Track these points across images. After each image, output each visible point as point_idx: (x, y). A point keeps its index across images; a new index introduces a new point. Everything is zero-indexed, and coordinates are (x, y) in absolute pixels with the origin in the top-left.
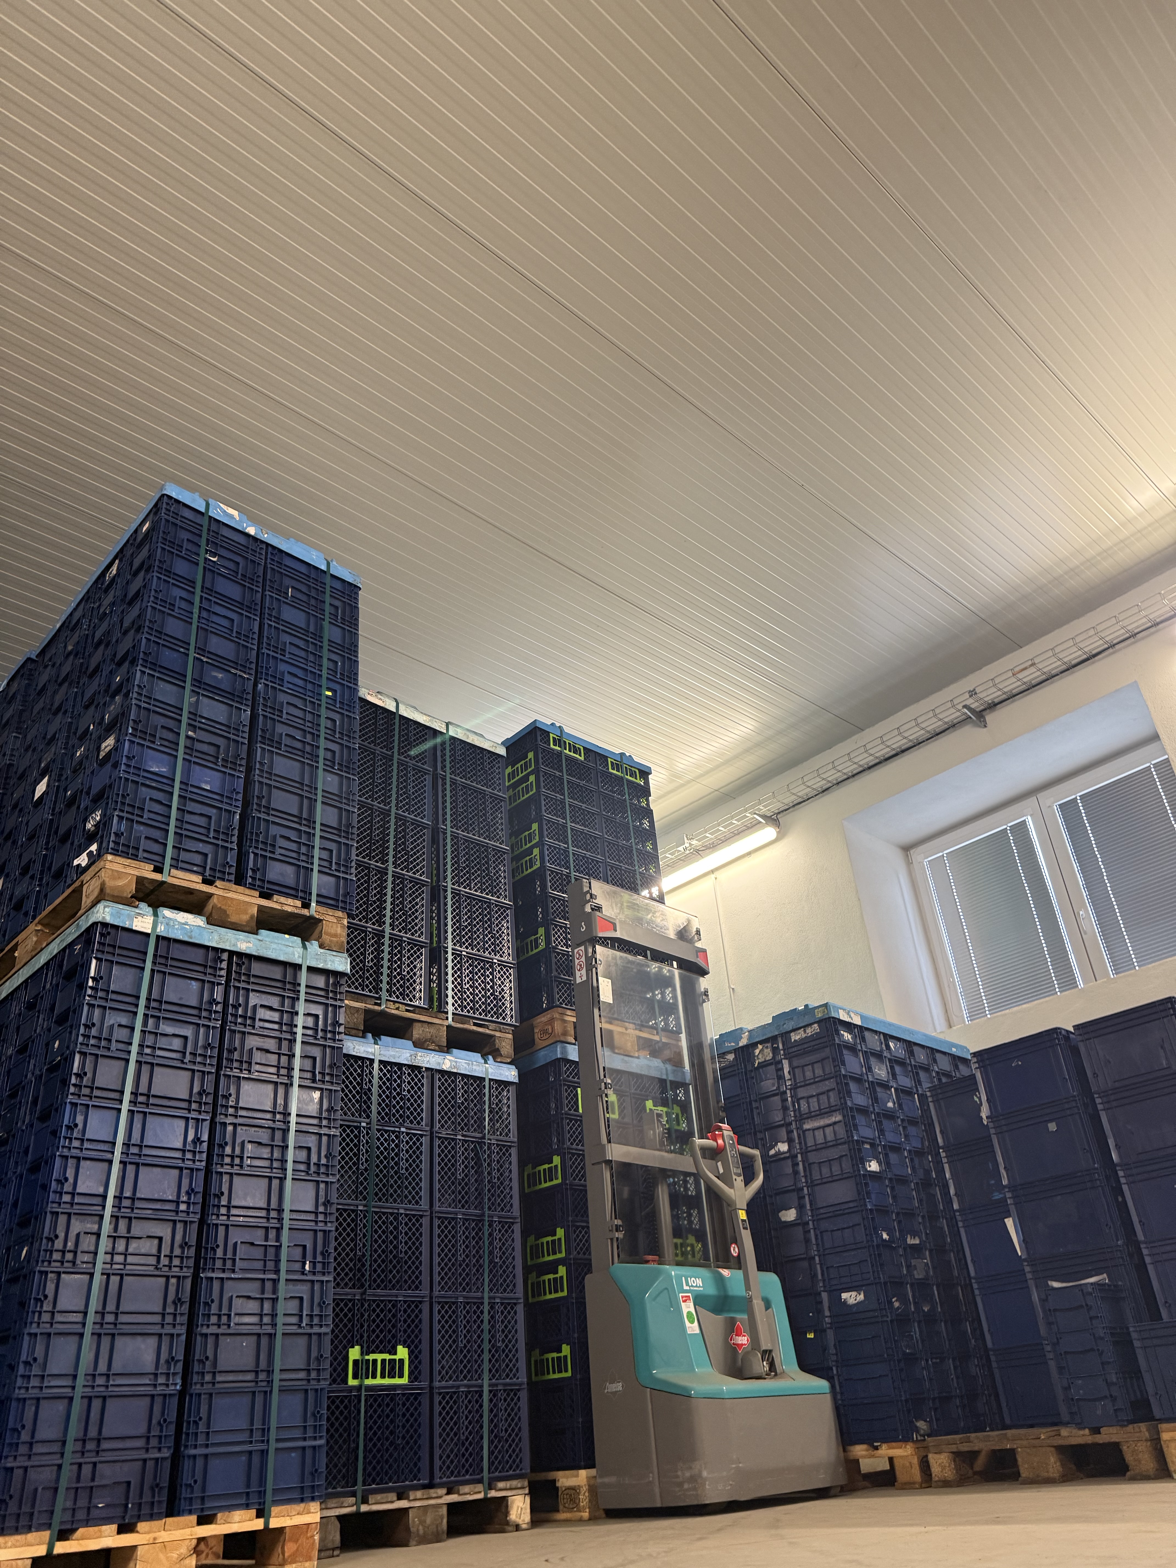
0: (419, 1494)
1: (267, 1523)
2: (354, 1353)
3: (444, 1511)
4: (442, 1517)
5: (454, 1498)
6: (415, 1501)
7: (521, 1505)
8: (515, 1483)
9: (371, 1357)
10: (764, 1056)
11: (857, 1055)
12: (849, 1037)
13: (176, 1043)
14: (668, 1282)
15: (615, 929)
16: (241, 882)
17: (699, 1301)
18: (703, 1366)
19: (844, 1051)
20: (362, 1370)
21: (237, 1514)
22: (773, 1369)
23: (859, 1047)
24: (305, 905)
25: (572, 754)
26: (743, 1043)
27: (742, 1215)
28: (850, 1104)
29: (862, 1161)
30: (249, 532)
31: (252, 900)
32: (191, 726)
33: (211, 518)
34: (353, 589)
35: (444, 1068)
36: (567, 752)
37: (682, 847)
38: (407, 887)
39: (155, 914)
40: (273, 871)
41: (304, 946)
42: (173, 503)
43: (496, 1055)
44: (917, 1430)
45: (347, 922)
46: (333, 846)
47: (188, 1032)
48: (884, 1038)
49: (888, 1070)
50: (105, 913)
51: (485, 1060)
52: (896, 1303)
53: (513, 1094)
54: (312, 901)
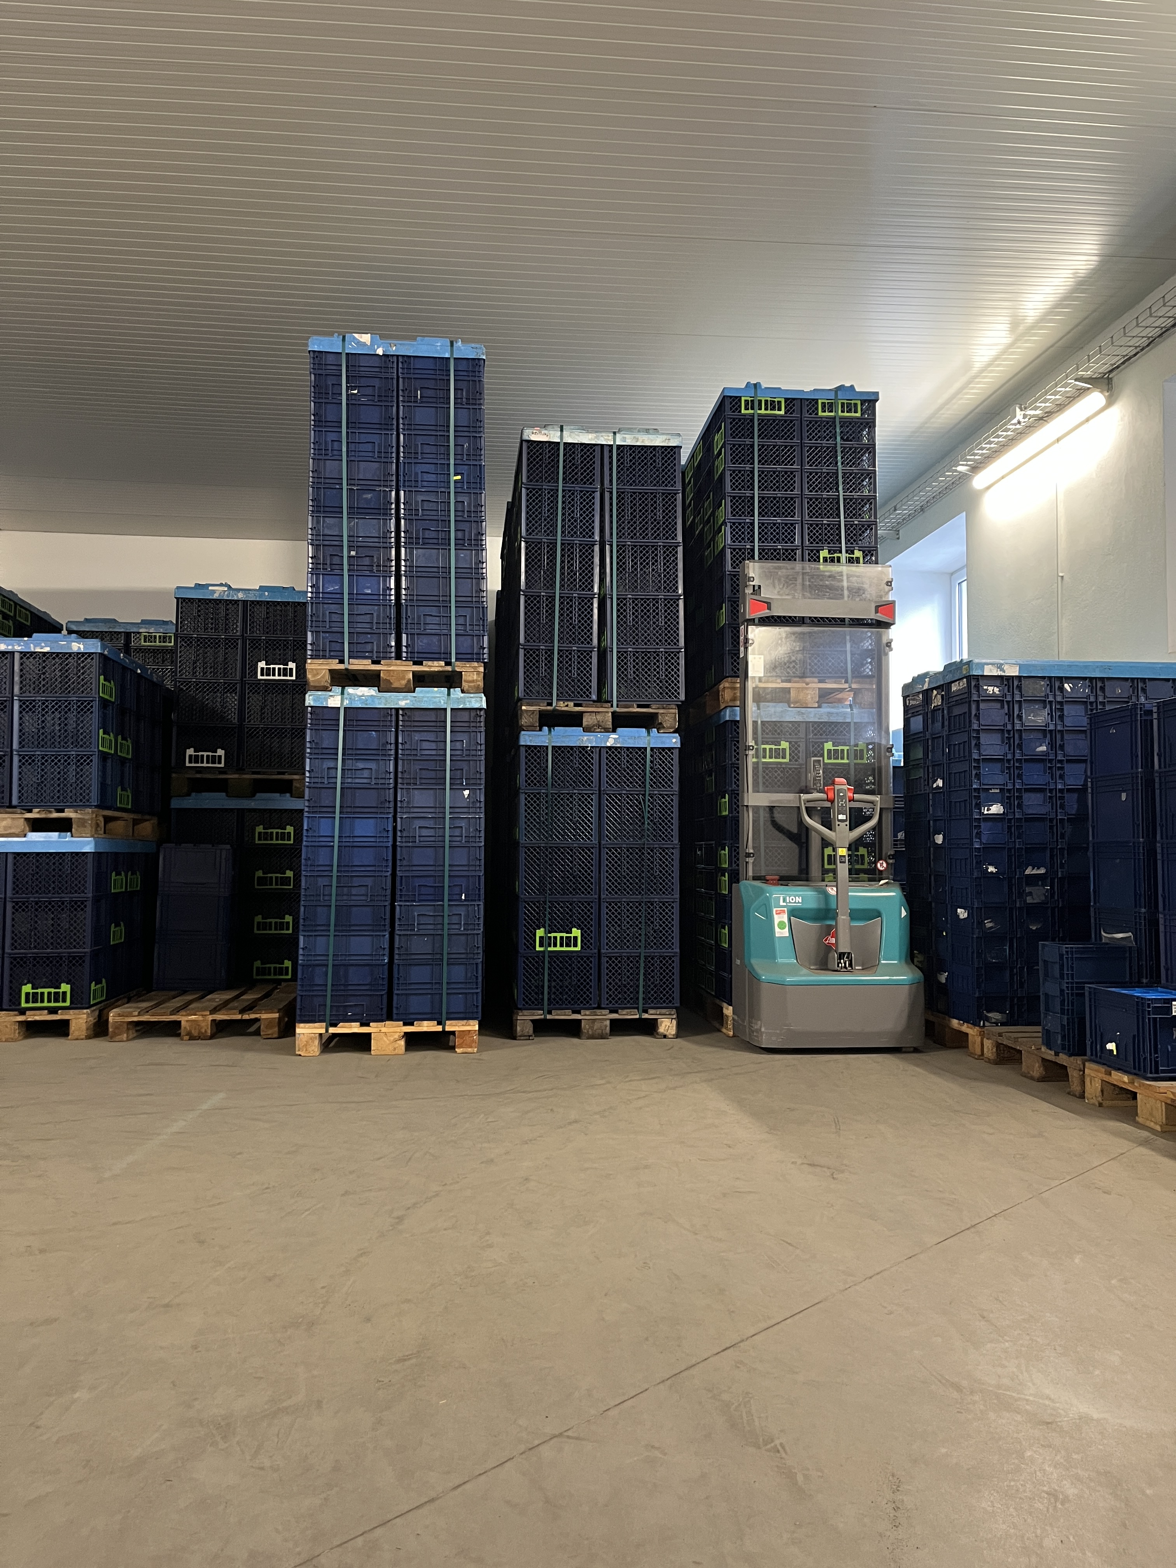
0: (588, 1012)
1: (444, 1028)
2: (540, 933)
3: (608, 1023)
4: (606, 1026)
5: (615, 1016)
6: (584, 1016)
7: (668, 1024)
8: (664, 1011)
9: (553, 935)
10: (937, 701)
11: (1002, 707)
12: (996, 690)
13: (366, 774)
14: (768, 899)
15: (769, 608)
16: (398, 657)
17: (794, 913)
18: (785, 958)
19: (982, 706)
20: (546, 942)
21: (425, 1023)
22: (851, 965)
23: (1009, 698)
24: (448, 664)
25: (769, 412)
26: (926, 687)
27: (842, 852)
28: (975, 756)
29: (979, 806)
30: (380, 352)
31: (406, 669)
32: (350, 548)
33: (347, 354)
34: (476, 363)
35: (609, 744)
36: (763, 411)
37: (1015, 421)
38: (576, 604)
39: (342, 693)
40: (421, 644)
41: (449, 694)
42: (317, 355)
43: (660, 727)
44: (987, 1019)
45: (482, 669)
46: (467, 612)
47: (373, 765)
48: (1055, 682)
49: (1050, 714)
50: (310, 700)
51: (649, 733)
52: (988, 924)
53: (676, 756)
54: (453, 660)
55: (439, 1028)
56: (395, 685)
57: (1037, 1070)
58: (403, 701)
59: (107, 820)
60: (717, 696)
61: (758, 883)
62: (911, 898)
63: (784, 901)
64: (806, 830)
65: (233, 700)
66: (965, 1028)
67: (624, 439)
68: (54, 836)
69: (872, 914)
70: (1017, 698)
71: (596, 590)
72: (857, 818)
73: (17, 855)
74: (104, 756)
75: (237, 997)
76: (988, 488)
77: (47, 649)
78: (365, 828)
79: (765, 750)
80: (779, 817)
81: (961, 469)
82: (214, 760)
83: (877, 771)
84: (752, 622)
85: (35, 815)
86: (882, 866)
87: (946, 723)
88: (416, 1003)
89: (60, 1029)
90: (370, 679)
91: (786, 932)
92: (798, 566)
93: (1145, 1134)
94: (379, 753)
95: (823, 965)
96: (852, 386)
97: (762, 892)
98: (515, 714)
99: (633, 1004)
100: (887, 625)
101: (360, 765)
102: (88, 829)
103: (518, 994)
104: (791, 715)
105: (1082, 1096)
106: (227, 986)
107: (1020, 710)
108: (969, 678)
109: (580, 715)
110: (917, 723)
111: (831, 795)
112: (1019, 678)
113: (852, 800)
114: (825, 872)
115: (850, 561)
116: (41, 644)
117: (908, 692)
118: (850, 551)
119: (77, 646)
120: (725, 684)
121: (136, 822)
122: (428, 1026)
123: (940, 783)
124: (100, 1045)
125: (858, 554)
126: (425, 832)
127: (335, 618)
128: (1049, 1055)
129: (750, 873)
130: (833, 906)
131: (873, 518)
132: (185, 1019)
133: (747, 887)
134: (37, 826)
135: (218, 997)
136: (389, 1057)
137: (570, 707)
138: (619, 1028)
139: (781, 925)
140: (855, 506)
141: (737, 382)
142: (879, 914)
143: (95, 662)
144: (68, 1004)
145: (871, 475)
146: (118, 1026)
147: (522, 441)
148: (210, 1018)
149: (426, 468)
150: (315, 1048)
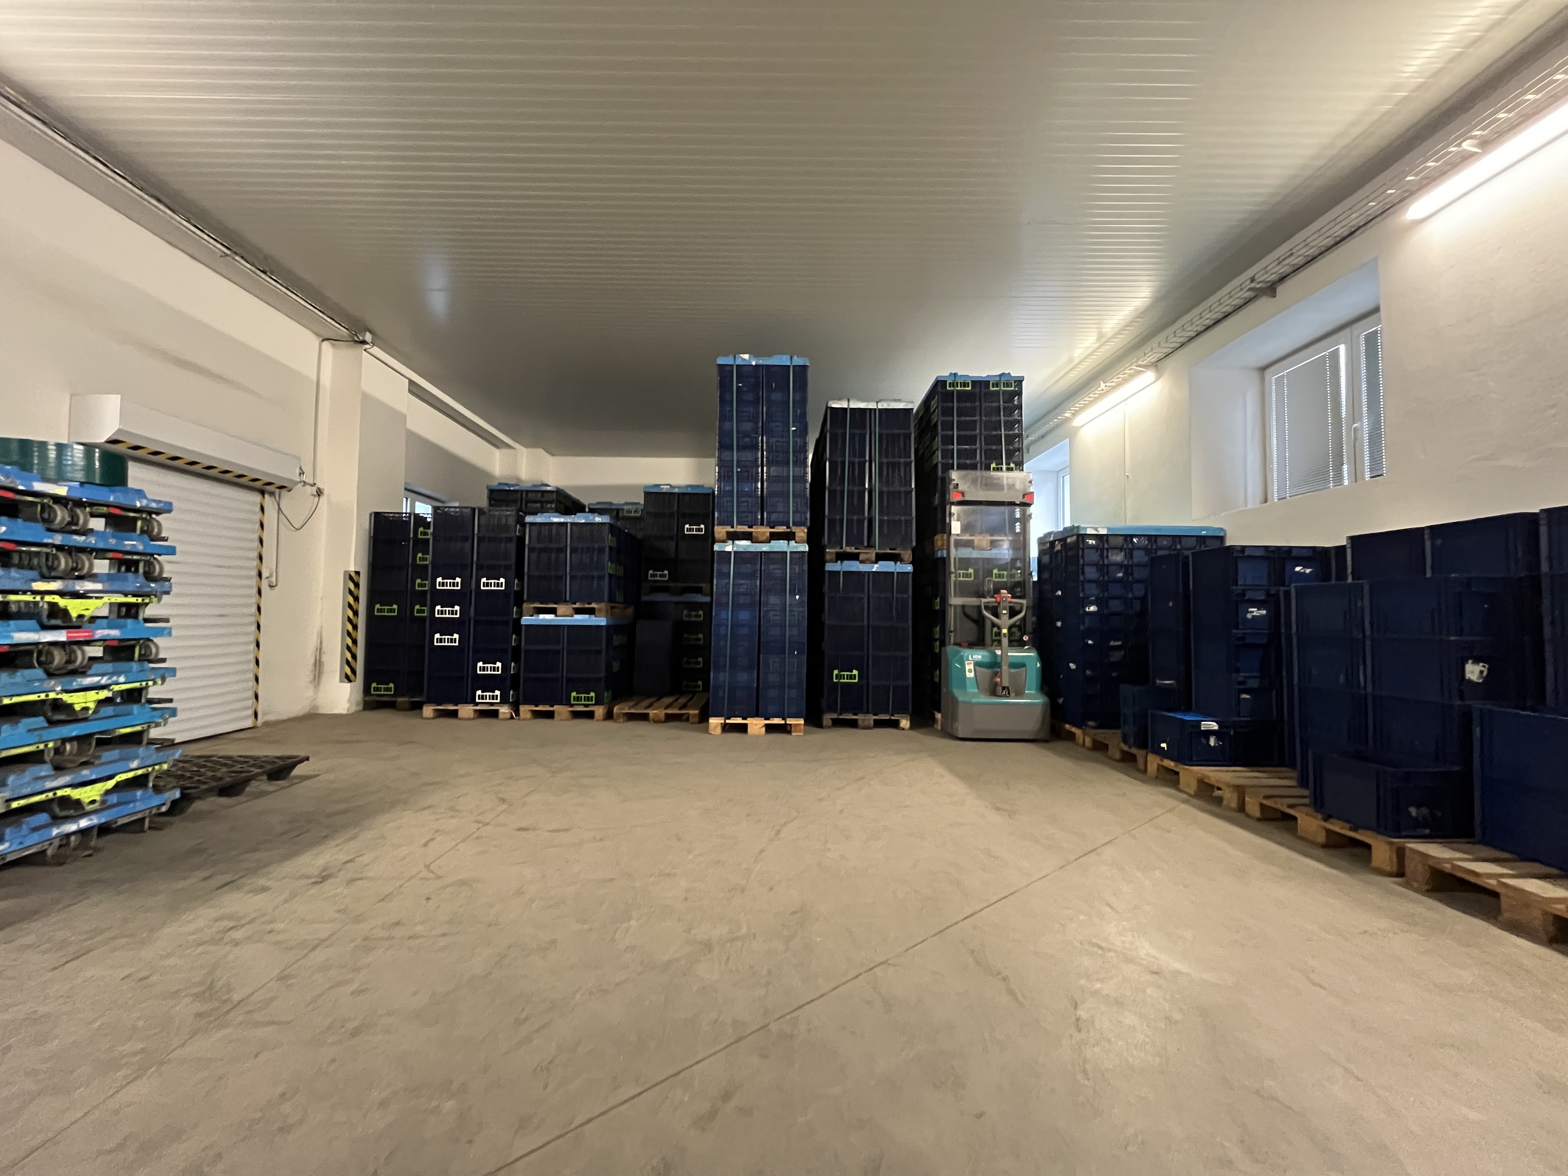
0: (861, 715)
1: (785, 722)
2: (836, 672)
3: (872, 721)
4: (871, 723)
5: (876, 717)
6: (859, 717)
7: (906, 723)
8: (902, 715)
9: (843, 673)
10: (1058, 547)
11: (1097, 551)
12: (1094, 542)
13: (745, 586)
14: (962, 657)
15: (963, 496)
16: (762, 524)
17: (977, 664)
18: (972, 689)
19: (1086, 551)
20: (839, 677)
21: (776, 719)
22: (1009, 693)
23: (1101, 547)
24: (788, 527)
25: (962, 388)
26: (1052, 539)
27: (1005, 631)
28: (1081, 578)
29: (1084, 607)
30: (754, 363)
31: (766, 530)
32: (738, 467)
33: (737, 365)
34: (804, 368)
35: (874, 570)
36: (959, 388)
37: (1100, 389)
38: (856, 495)
39: (733, 543)
40: (774, 517)
41: (788, 544)
42: (721, 367)
43: (902, 561)
44: (1087, 725)
45: (806, 530)
46: (798, 500)
47: (748, 582)
48: (1128, 538)
49: (1125, 555)
50: (717, 547)
51: (896, 564)
52: (1088, 672)
53: (910, 576)
54: (791, 525)
55: (783, 722)
56: (761, 539)
57: (1118, 755)
58: (765, 548)
59: (612, 608)
60: (933, 543)
61: (957, 648)
62: (1043, 657)
63: (972, 657)
64: (983, 618)
65: (672, 545)
66: (1074, 730)
67: (883, 405)
68: (587, 616)
69: (1019, 665)
70: (1106, 546)
71: (867, 486)
72: (1013, 613)
73: (569, 626)
74: (610, 576)
75: (676, 700)
76: (1083, 426)
77: (583, 521)
78: (744, 616)
79: (960, 574)
80: (969, 611)
81: (1066, 415)
82: (662, 576)
83: (1021, 584)
84: (953, 504)
85: (577, 605)
86: (1026, 638)
87: (1064, 560)
88: (771, 709)
89: (590, 715)
90: (748, 536)
91: (972, 675)
92: (978, 473)
93: (1184, 796)
94: (751, 576)
95: (993, 693)
96: (1009, 373)
97: (958, 652)
98: (822, 553)
99: (886, 712)
100: (1029, 505)
101: (742, 582)
102: (603, 613)
103: (824, 704)
104: (975, 554)
105: (1145, 771)
106: (670, 694)
107: (1107, 553)
108: (1078, 535)
109: (858, 554)
110: (1046, 559)
111: (998, 599)
112: (1106, 535)
113: (1010, 602)
114: (993, 641)
115: (1009, 469)
116: (580, 518)
117: (1041, 542)
118: (1008, 464)
119: (598, 519)
120: (938, 537)
121: (625, 608)
122: (777, 721)
123: (1059, 593)
124: (609, 724)
125: (1012, 465)
126: (776, 618)
127: (729, 504)
128: (1126, 748)
129: (952, 641)
130: (999, 660)
131: (1020, 446)
132: (652, 712)
133: (950, 649)
134: (578, 611)
135: (667, 700)
136: (757, 737)
137: (852, 550)
138: (879, 724)
139: (970, 671)
140: (1010, 439)
141: (944, 373)
142: (1024, 665)
143: (607, 527)
144: (594, 702)
145: (1020, 422)
146: (618, 714)
147: (827, 408)
148: (664, 712)
149: (778, 424)
150: (719, 730)
